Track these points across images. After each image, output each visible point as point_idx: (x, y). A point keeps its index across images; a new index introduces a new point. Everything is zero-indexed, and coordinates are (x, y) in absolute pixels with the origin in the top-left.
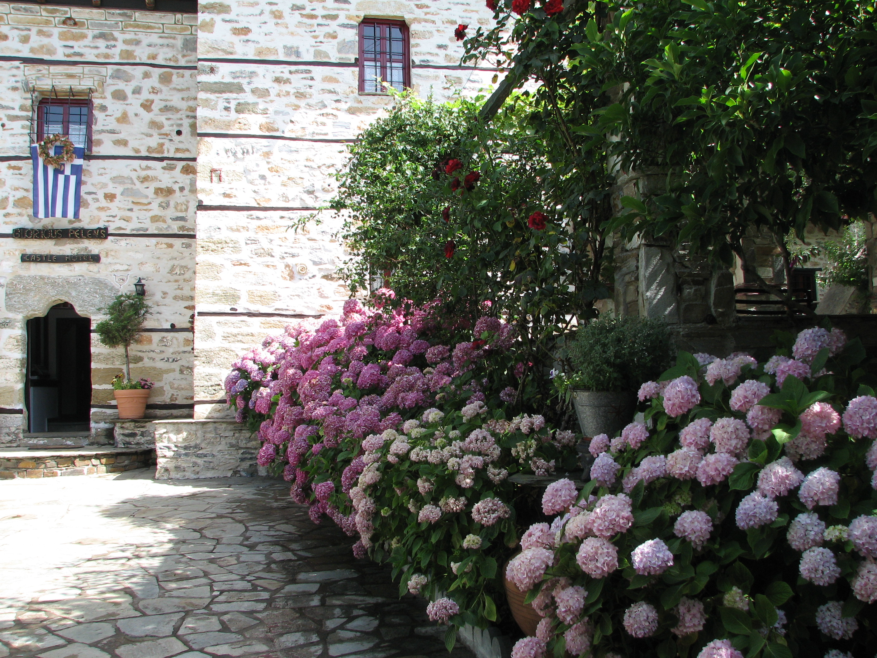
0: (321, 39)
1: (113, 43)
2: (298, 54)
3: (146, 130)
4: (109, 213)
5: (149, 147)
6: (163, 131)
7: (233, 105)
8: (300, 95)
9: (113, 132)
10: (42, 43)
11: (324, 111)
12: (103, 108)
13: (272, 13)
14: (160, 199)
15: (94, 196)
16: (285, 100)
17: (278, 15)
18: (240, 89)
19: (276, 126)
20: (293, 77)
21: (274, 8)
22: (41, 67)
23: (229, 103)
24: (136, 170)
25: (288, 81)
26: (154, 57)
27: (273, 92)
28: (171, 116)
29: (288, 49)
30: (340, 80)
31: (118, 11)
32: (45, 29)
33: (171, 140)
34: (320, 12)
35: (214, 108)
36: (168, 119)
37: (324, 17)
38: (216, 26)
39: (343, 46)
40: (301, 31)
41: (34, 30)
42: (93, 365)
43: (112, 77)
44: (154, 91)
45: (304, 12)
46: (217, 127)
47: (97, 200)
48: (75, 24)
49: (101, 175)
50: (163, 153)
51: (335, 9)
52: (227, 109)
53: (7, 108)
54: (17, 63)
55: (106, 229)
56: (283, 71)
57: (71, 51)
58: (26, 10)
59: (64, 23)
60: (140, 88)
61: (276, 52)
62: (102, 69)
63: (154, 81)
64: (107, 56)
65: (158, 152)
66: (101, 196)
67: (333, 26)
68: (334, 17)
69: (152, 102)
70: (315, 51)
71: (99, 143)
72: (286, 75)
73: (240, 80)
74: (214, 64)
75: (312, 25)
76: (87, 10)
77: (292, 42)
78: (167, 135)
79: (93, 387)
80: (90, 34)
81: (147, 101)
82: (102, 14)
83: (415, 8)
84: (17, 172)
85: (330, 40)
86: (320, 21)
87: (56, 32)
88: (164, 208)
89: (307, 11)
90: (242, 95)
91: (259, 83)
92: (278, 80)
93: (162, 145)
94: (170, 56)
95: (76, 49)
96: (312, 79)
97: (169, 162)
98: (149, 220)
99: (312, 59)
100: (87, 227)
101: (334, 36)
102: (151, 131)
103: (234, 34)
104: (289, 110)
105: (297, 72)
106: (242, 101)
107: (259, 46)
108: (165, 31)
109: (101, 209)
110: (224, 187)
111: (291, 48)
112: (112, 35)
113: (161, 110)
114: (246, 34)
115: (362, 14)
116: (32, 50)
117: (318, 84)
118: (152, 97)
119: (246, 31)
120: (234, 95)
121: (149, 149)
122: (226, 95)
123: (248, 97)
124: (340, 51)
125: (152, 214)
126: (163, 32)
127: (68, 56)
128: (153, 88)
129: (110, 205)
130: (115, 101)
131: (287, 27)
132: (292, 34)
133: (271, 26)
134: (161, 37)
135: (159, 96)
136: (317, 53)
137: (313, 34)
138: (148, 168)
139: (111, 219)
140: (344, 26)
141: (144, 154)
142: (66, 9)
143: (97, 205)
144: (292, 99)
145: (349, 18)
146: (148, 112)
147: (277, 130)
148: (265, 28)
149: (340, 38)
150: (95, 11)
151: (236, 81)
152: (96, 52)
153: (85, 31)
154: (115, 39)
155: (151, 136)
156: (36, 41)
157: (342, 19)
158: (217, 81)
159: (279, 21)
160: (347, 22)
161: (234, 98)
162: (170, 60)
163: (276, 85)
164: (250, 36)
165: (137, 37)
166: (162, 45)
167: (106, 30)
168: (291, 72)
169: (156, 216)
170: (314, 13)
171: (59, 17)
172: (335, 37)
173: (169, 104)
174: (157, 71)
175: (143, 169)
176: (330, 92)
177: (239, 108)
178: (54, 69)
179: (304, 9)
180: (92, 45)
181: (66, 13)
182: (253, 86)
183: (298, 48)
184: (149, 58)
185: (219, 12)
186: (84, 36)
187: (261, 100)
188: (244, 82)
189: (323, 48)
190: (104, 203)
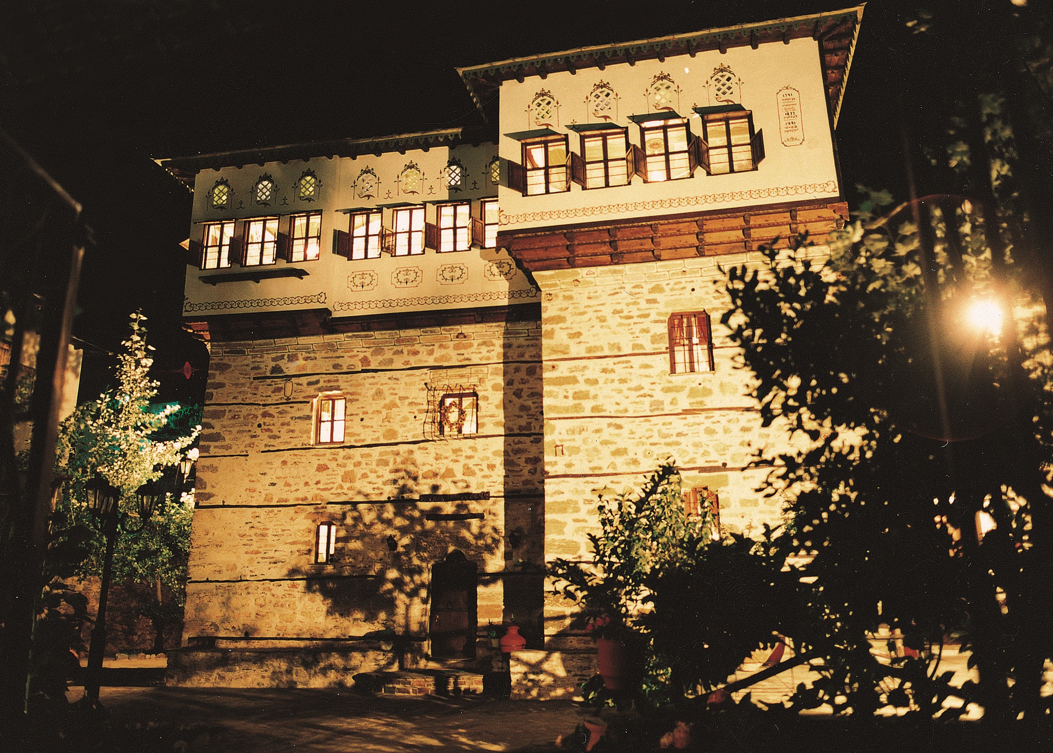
0: (637, 334)
1: (492, 348)
2: (619, 349)
3: (517, 412)
4: (491, 479)
5: (520, 426)
6: (530, 413)
7: (570, 395)
8: (623, 381)
9: (492, 416)
10: (442, 354)
11: (642, 392)
12: (486, 398)
13: (598, 318)
14: (529, 467)
15: (479, 467)
16: (610, 386)
17: (602, 320)
18: (574, 381)
19: (604, 408)
20: (616, 367)
21: (599, 314)
22: (440, 371)
23: (567, 392)
24: (510, 445)
25: (613, 371)
26: (522, 355)
27: (601, 381)
28: (536, 400)
29: (612, 346)
30: (654, 366)
31: (494, 324)
32: (444, 343)
33: (537, 419)
34: (635, 313)
35: (556, 397)
36: (534, 403)
37: (640, 316)
38: (556, 333)
39: (655, 339)
40: (621, 329)
41: (437, 345)
42: (479, 603)
43: (492, 374)
44: (523, 381)
45: (622, 315)
46: (558, 413)
47: (482, 470)
48: (465, 337)
49: (485, 450)
50: (531, 430)
51: (646, 309)
52: (566, 397)
53: (418, 404)
54: (425, 370)
55: (488, 493)
56: (608, 363)
57: (463, 357)
58: (431, 332)
59: (457, 337)
60: (513, 380)
61: (602, 349)
62: (484, 369)
63: (523, 374)
64: (488, 358)
65: (527, 430)
66: (484, 467)
67: (646, 323)
68: (647, 316)
69: (522, 390)
70: (633, 345)
71: (483, 425)
72: (611, 366)
73: (575, 374)
74: (555, 363)
75: (629, 325)
76: (473, 326)
77: (614, 340)
78: (534, 415)
79: (478, 620)
80: (475, 343)
81: (518, 390)
82: (483, 327)
83: (713, 299)
84: (425, 451)
85: (644, 334)
86: (636, 320)
87: (451, 344)
88: (533, 474)
89: (625, 314)
90: (577, 385)
91: (590, 374)
92: (604, 371)
93: (530, 423)
94: (534, 353)
95: (466, 356)
96: (632, 367)
97: (535, 437)
98: (521, 483)
99: (630, 352)
100: (474, 492)
101: (646, 331)
102: (522, 414)
103: (570, 338)
104: (614, 393)
105: (619, 363)
106: (577, 390)
107: (588, 345)
108: (530, 334)
109: (484, 477)
110: (566, 459)
111: (614, 344)
112: (491, 342)
113: (528, 396)
114: (578, 337)
115: (670, 311)
116: (436, 360)
117: (637, 370)
118: (521, 386)
119: (579, 334)
120: (571, 386)
121: (520, 428)
122: (564, 387)
123: (582, 387)
124: (653, 343)
125: (523, 478)
126: (529, 336)
127: (460, 361)
128: (522, 379)
129: (491, 473)
130: (495, 392)
131: (610, 328)
132: (614, 333)
133: (597, 329)
134: (527, 340)
135: (527, 385)
136: (635, 346)
137: (631, 331)
138: (520, 442)
139: (493, 484)
140: (656, 322)
141: (516, 431)
142: (458, 327)
143: (482, 474)
144: (616, 385)
145: (659, 314)
146: (519, 398)
147: (605, 411)
148: (593, 331)
149: (652, 333)
150: (478, 326)
151: (573, 374)
152: (480, 356)
153: (472, 341)
154: (494, 345)
155: (521, 417)
156: (438, 353)
157: (653, 317)
158: (557, 376)
159: (604, 324)
160: (657, 318)
161: (571, 389)
162: (534, 356)
163: (603, 374)
164: (582, 339)
165: (509, 342)
166: (528, 346)
167: (487, 339)
168: (614, 364)
169: (527, 480)
170: (630, 314)
171: (454, 333)
172: (648, 332)
173: (534, 390)
174: (525, 366)
175: (515, 444)
176: (646, 376)
177: (575, 396)
178: (451, 372)
179: (622, 312)
180: (477, 351)
181: (458, 330)
182: (585, 377)
183: (619, 343)
184: (518, 356)
185: (558, 323)
186: (471, 345)
187: (592, 387)
188: (578, 375)
189: (638, 341)
190: (487, 472)
